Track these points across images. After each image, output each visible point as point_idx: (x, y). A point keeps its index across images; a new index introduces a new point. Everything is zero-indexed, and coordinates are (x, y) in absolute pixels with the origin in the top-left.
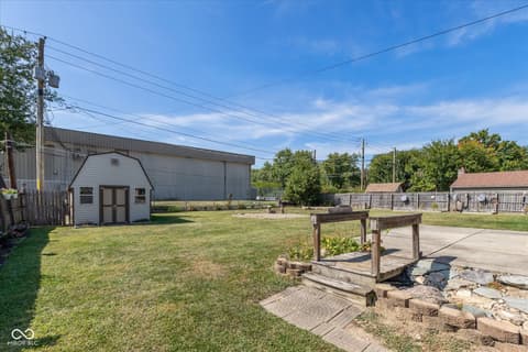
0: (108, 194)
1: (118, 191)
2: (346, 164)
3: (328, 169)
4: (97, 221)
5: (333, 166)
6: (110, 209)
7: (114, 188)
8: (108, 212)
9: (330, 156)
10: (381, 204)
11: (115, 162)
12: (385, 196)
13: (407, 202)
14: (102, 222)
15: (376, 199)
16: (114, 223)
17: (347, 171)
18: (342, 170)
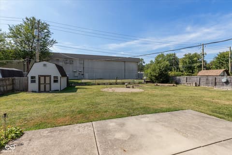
0: (42, 79)
1: (47, 78)
2: (195, 59)
3: (184, 62)
4: (37, 90)
5: (187, 60)
6: (43, 85)
7: (45, 76)
8: (42, 86)
9: (185, 55)
10: (207, 84)
11: (45, 65)
12: (210, 78)
13: (227, 83)
14: (40, 91)
15: (203, 80)
16: (45, 91)
17: (197, 62)
18: (193, 62)
